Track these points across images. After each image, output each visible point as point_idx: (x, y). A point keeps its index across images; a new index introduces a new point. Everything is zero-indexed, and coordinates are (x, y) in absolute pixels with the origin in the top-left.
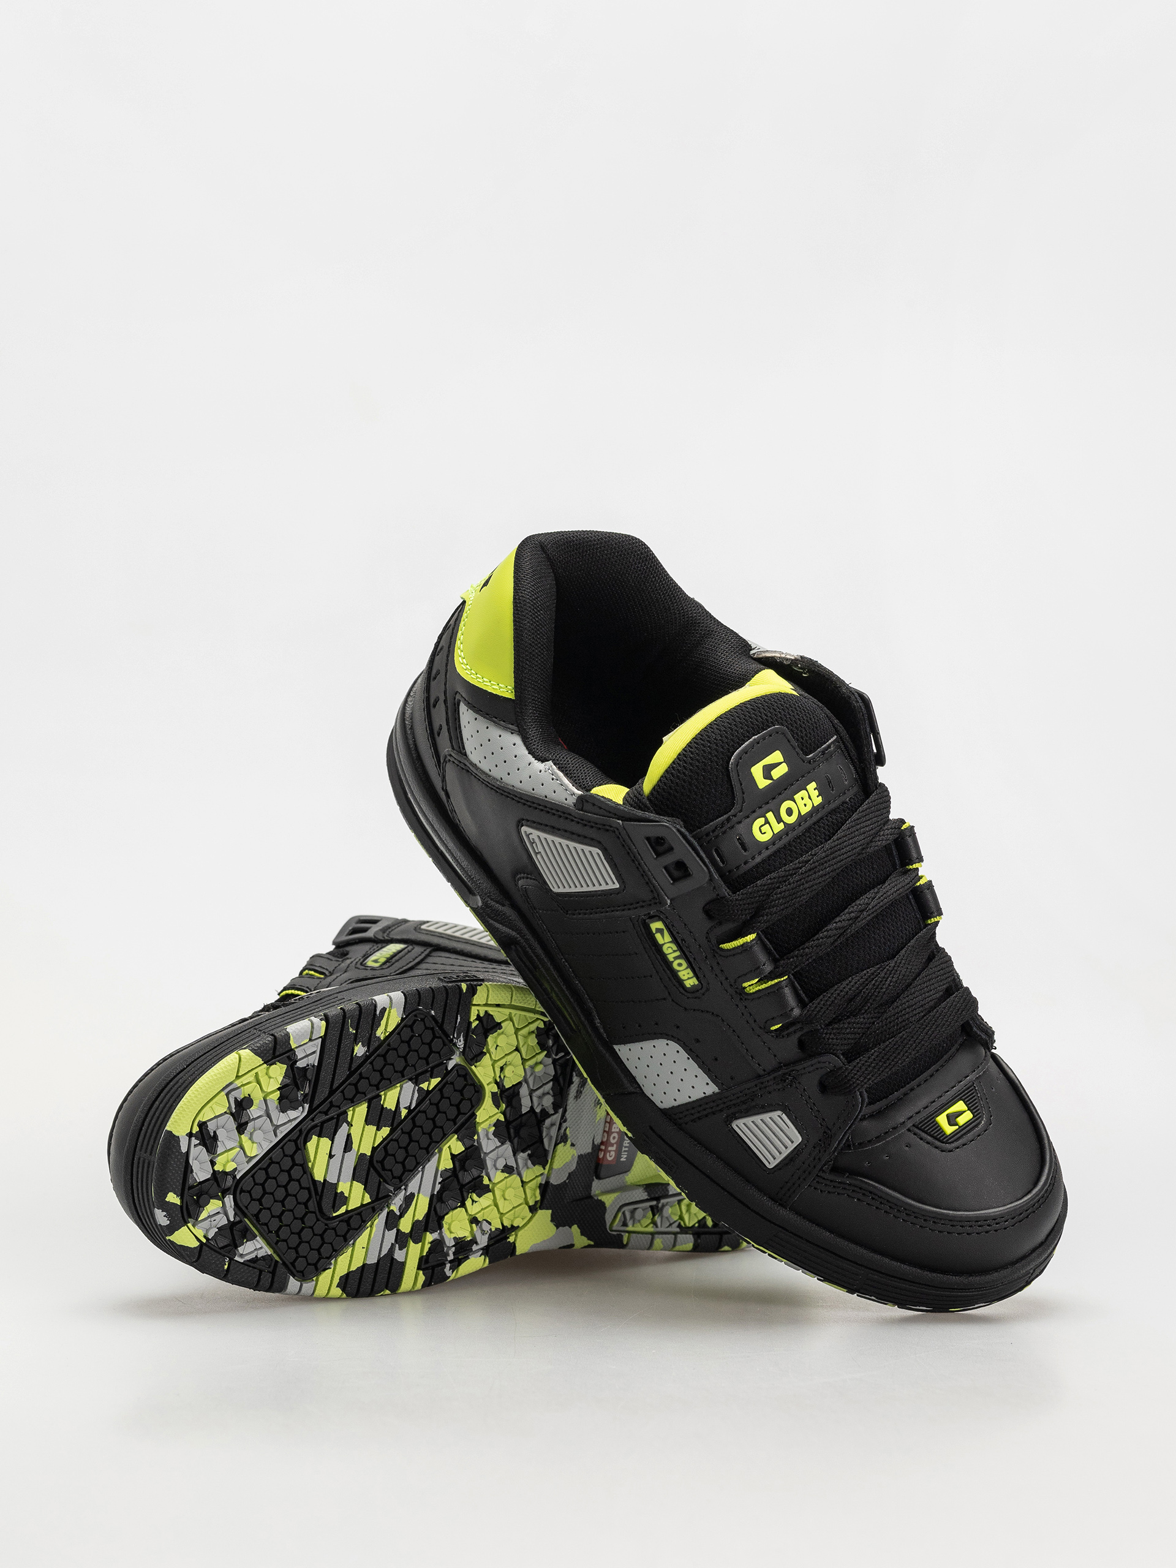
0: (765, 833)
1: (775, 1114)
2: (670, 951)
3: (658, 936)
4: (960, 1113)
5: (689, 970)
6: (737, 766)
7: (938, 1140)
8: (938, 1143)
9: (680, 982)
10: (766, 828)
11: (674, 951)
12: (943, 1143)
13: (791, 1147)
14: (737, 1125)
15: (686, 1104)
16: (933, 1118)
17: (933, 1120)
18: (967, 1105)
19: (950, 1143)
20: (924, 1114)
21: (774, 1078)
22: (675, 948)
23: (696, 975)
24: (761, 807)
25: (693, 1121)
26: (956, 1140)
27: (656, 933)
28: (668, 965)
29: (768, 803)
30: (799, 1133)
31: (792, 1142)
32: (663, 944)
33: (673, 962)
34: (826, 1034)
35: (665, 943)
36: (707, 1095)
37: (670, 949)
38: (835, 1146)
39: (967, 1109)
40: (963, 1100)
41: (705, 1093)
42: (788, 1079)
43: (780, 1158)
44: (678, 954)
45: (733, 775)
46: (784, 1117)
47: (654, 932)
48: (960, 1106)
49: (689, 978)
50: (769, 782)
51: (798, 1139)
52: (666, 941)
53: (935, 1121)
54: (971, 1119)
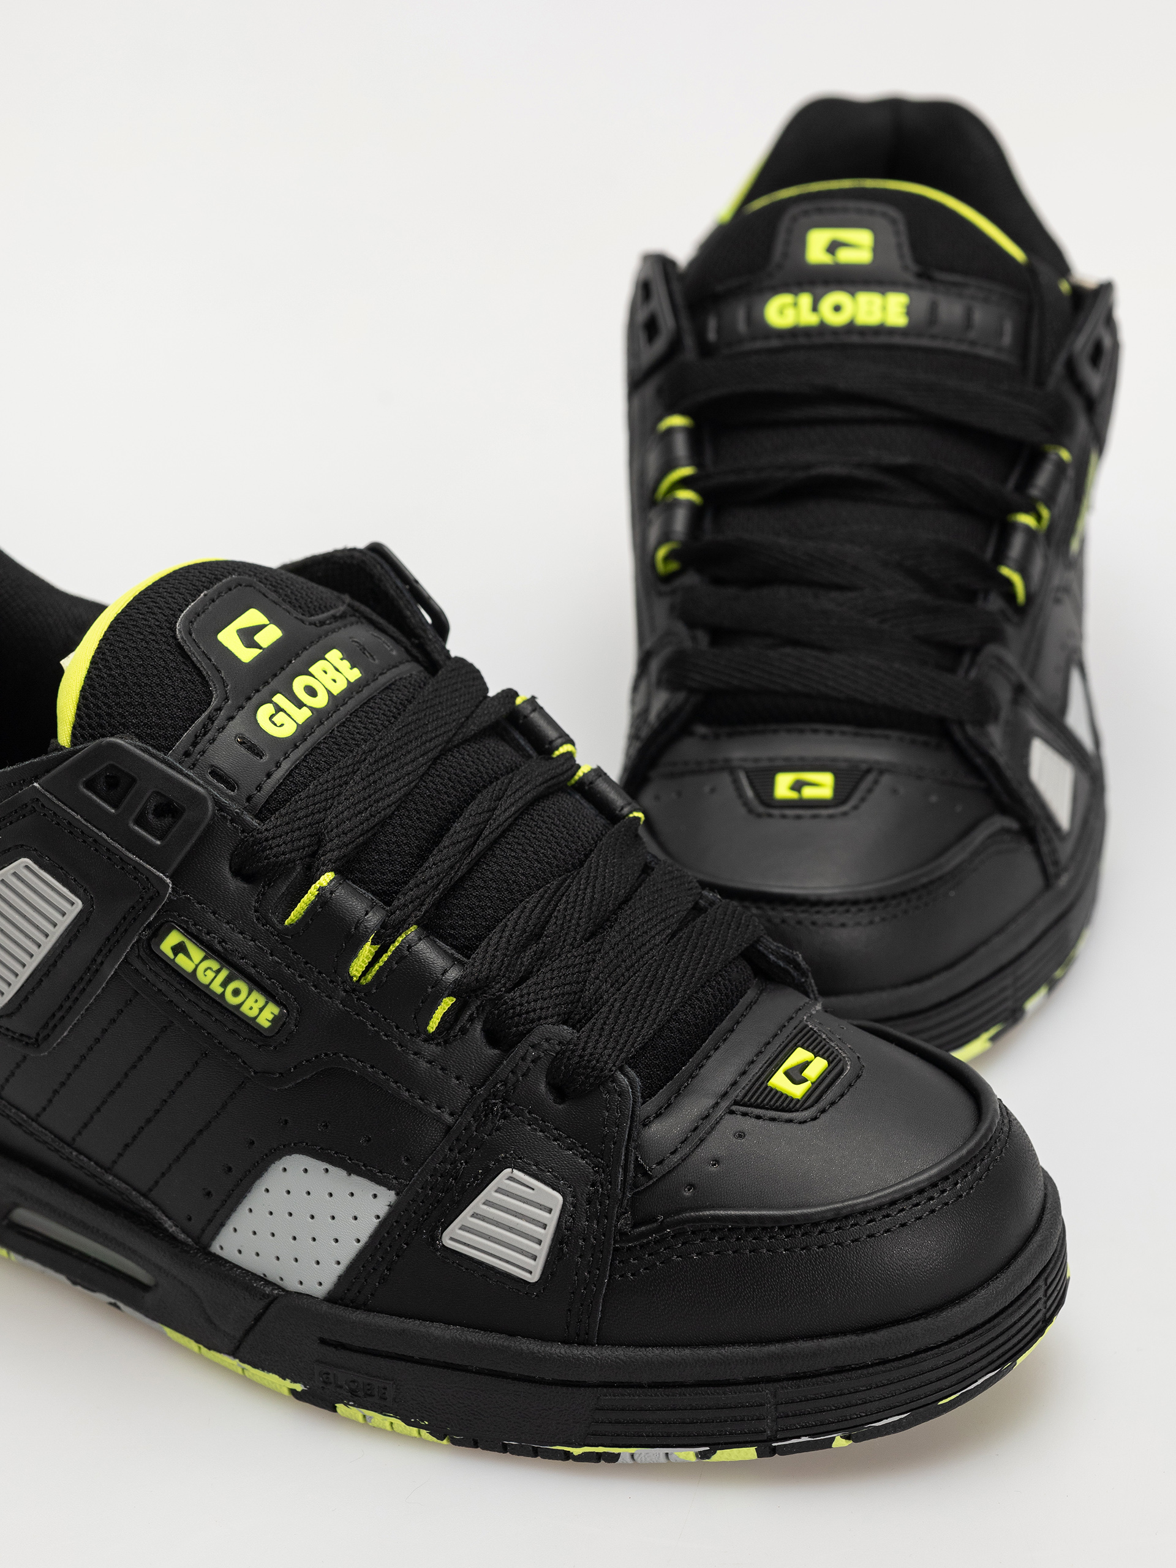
0: (282, 725)
1: (502, 1179)
3: (181, 960)
4: (805, 1065)
5: (255, 995)
6: (191, 635)
7: (783, 1110)
8: (787, 1115)
9: (249, 1024)
10: (280, 718)
11: (218, 972)
12: (797, 1111)
13: (552, 1220)
14: (452, 1239)
16: (763, 1083)
17: (764, 1086)
18: (812, 1051)
19: (806, 1109)
20: (745, 1082)
22: (215, 966)
23: (271, 996)
24: (258, 691)
26: (817, 1101)
27: (176, 955)
28: (217, 1003)
29: (268, 683)
30: (554, 1189)
31: (550, 1211)
32: (195, 970)
33: (223, 993)
34: (522, 996)
35: (197, 966)
37: (209, 972)
38: (620, 1178)
39: (813, 1056)
40: (802, 1047)
41: (378, 1217)
42: (495, 1104)
43: (542, 1251)
44: (224, 973)
45: (189, 648)
46: (518, 1174)
47: (171, 955)
48: (800, 1055)
49: (261, 1010)
50: (256, 652)
51: (556, 1199)
52: (197, 961)
53: (767, 1087)
54: (827, 1068)
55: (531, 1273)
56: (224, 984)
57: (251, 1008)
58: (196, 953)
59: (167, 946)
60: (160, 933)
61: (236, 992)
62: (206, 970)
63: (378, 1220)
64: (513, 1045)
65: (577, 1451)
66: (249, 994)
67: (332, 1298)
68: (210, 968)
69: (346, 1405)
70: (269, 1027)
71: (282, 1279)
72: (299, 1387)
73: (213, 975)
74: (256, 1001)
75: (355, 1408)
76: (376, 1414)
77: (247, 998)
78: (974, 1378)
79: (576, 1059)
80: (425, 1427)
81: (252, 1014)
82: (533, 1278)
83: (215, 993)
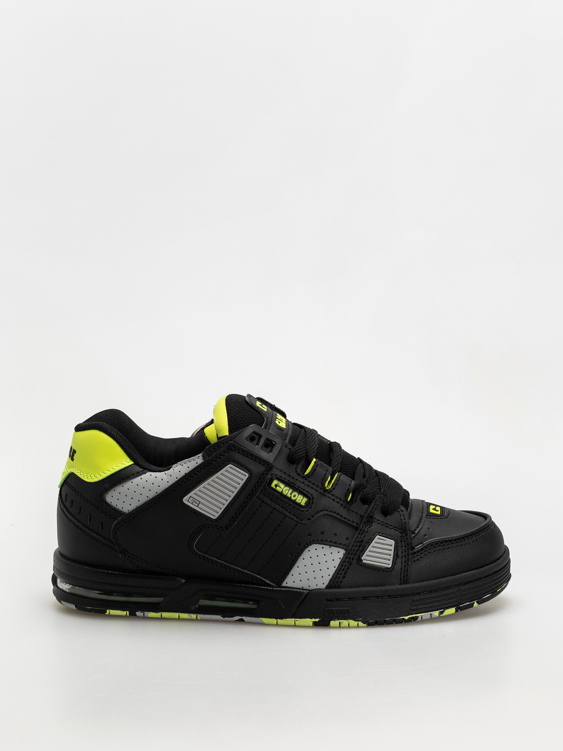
2: (287, 491)
3: (278, 489)
5: (300, 496)
11: (289, 491)
15: (335, 571)
21: (364, 523)
25: (344, 577)
27: (276, 487)
33: (291, 496)
35: (283, 489)
36: (341, 558)
37: (286, 491)
44: (291, 491)
47: (275, 488)
49: (302, 500)
55: (389, 565)
56: (291, 494)
57: (299, 500)
58: (282, 486)
59: (273, 485)
60: (271, 481)
61: (294, 496)
62: (285, 490)
63: (340, 560)
64: (371, 502)
65: (406, 618)
66: (298, 496)
67: (327, 587)
68: (287, 490)
69: (334, 620)
70: (305, 505)
71: (309, 586)
72: (317, 620)
73: (288, 491)
74: (300, 498)
75: (337, 621)
76: (345, 620)
77: (298, 497)
78: (503, 585)
79: (389, 503)
80: (360, 621)
81: (299, 502)
82: (390, 566)
83: (288, 497)
